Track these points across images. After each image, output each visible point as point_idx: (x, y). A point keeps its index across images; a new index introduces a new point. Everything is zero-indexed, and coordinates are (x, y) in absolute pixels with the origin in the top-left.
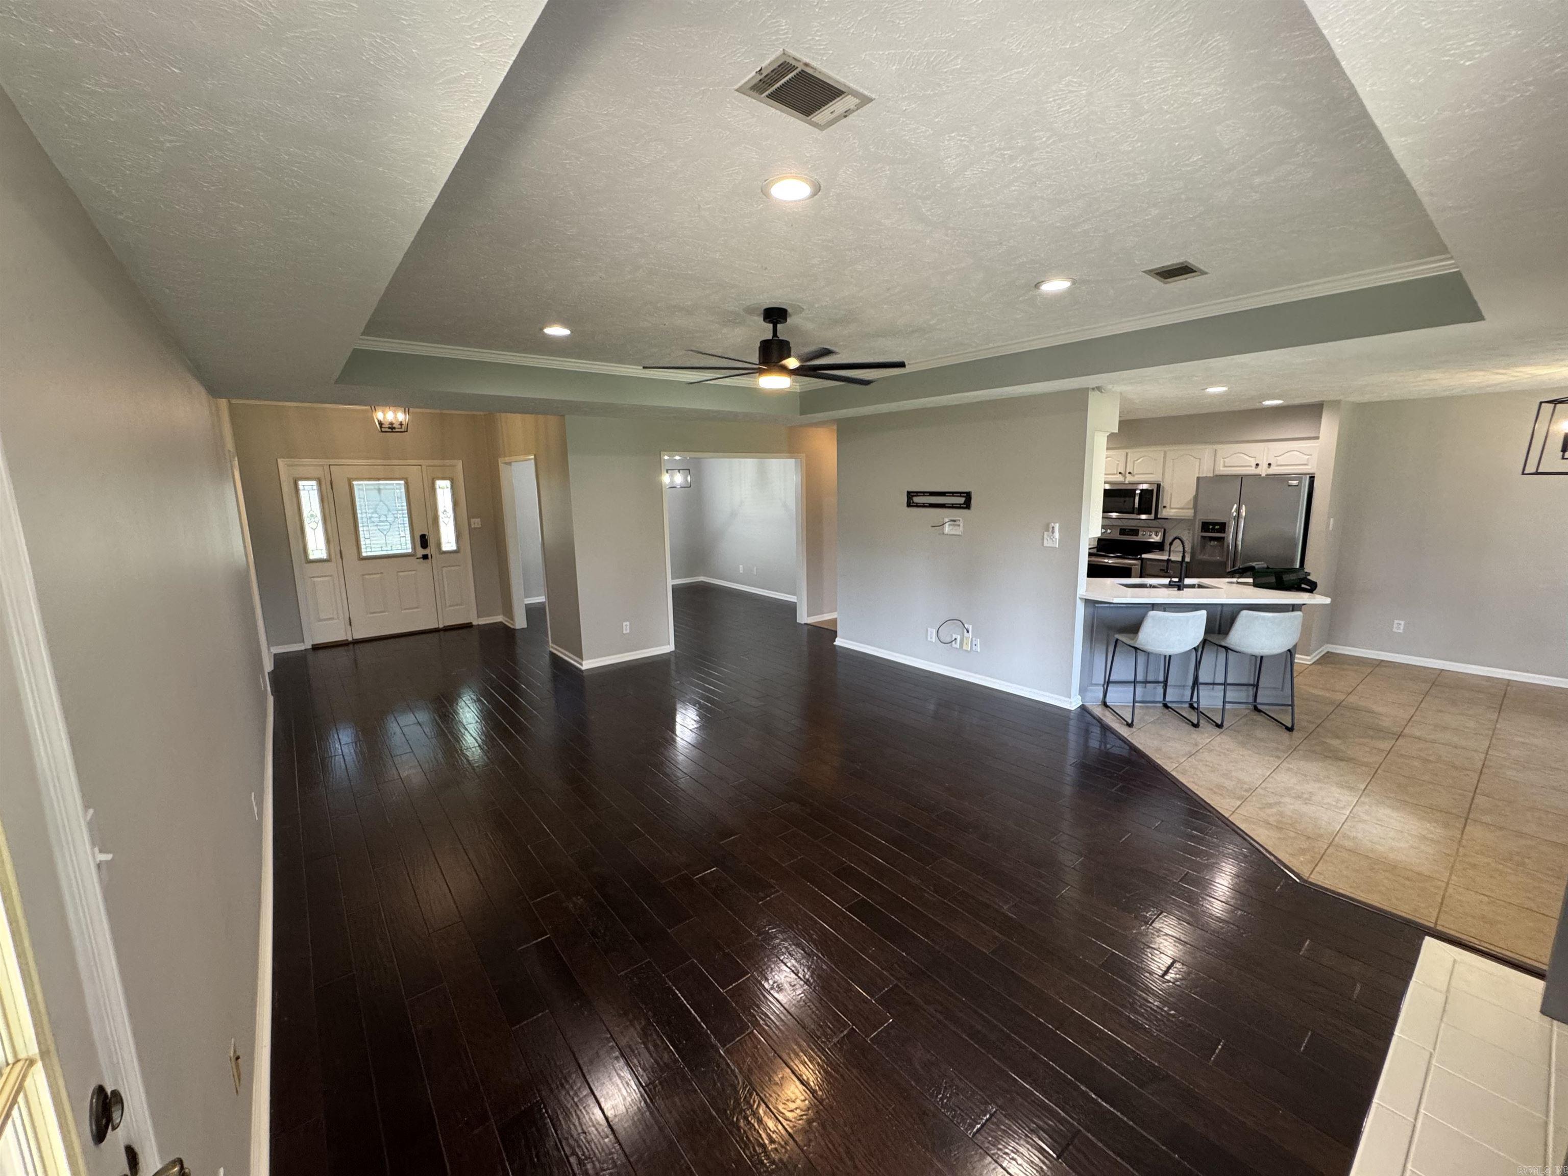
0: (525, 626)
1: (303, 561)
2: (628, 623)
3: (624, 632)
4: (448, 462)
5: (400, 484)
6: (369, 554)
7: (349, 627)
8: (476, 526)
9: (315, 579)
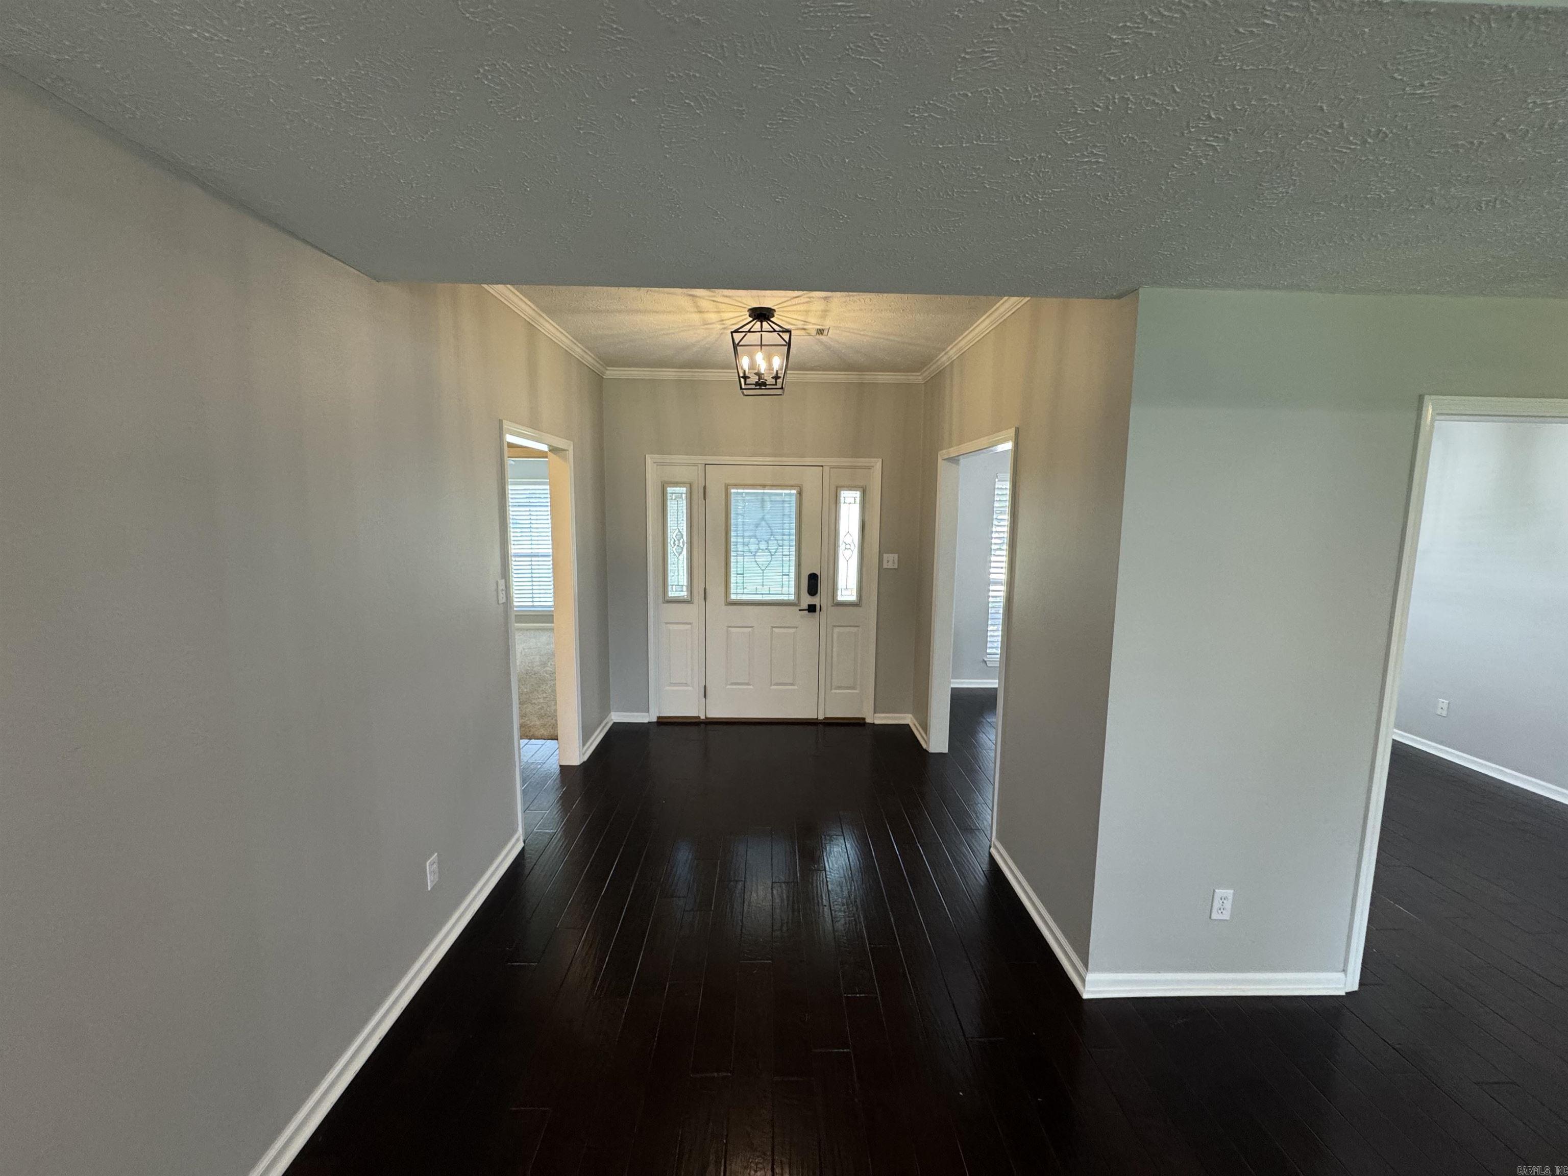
0: (946, 750)
1: (661, 600)
2: (1229, 893)
3: (1215, 916)
4: (862, 461)
5: (790, 494)
6: (740, 597)
7: (704, 699)
8: (890, 566)
9: (671, 627)
